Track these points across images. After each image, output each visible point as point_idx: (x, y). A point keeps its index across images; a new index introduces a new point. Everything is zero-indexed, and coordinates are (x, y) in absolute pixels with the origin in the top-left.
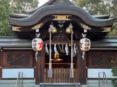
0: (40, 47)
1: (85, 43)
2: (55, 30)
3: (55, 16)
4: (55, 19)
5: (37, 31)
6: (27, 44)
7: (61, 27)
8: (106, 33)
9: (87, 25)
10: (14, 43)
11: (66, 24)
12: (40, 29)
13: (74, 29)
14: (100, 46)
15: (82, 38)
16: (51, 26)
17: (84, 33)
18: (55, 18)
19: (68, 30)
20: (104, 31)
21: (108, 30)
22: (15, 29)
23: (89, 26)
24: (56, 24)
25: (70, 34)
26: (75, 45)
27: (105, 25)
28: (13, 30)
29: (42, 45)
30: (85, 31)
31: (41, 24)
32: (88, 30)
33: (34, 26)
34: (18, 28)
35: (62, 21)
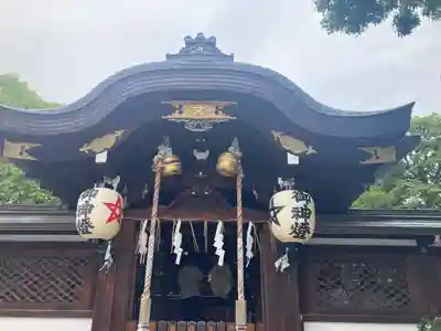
0: (110, 220)
1: (288, 211)
3: (176, 104)
4: (176, 115)
5: (101, 158)
15: (279, 189)
18: (171, 110)
19: (226, 162)
20: (367, 162)
21: (385, 155)
22: (14, 151)
26: (251, 224)
29: (117, 212)
30: (293, 160)
31: (119, 133)
32: (302, 157)
34: (27, 146)
35: (199, 123)
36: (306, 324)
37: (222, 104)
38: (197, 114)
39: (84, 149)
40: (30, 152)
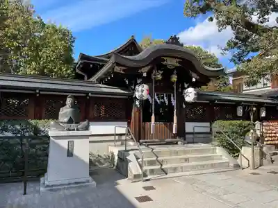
3: (165, 58)
4: (164, 63)
5: (145, 75)
9: (196, 72)
12: (147, 73)
16: (155, 71)
18: (164, 60)
19: (174, 78)
23: (198, 74)
25: (173, 83)
28: (115, 70)
30: (194, 80)
31: (150, 67)
32: (196, 79)
33: (140, 68)
34: (123, 68)
35: (171, 66)
36: (186, 123)
37: (178, 60)
38: (171, 63)
39: (139, 71)
40: (124, 70)
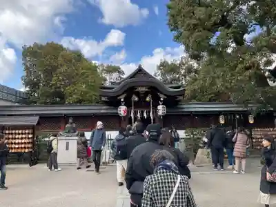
1: (161, 109)
2: (136, 99)
3: (137, 87)
4: (137, 90)
5: (122, 100)
6: (115, 111)
7: (142, 97)
8: (180, 101)
9: (161, 93)
10: (104, 110)
11: (146, 94)
12: (125, 99)
13: (153, 98)
14: (173, 111)
15: (159, 105)
16: (134, 96)
17: (161, 101)
19: (148, 99)
20: (177, 99)
21: (181, 98)
22: (103, 99)
23: (165, 95)
24: (138, 94)
25: (150, 102)
27: (179, 94)
29: (126, 111)
30: (162, 99)
31: (125, 94)
32: (164, 98)
33: (119, 96)
35: (142, 91)
37: (147, 87)
38: (142, 89)
39: (119, 98)
40: (107, 99)
